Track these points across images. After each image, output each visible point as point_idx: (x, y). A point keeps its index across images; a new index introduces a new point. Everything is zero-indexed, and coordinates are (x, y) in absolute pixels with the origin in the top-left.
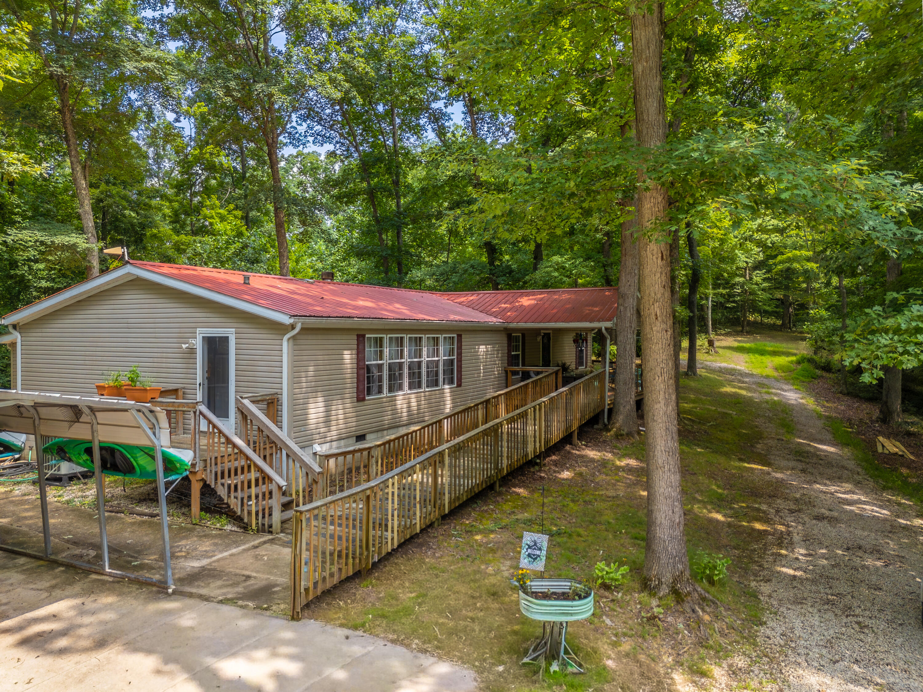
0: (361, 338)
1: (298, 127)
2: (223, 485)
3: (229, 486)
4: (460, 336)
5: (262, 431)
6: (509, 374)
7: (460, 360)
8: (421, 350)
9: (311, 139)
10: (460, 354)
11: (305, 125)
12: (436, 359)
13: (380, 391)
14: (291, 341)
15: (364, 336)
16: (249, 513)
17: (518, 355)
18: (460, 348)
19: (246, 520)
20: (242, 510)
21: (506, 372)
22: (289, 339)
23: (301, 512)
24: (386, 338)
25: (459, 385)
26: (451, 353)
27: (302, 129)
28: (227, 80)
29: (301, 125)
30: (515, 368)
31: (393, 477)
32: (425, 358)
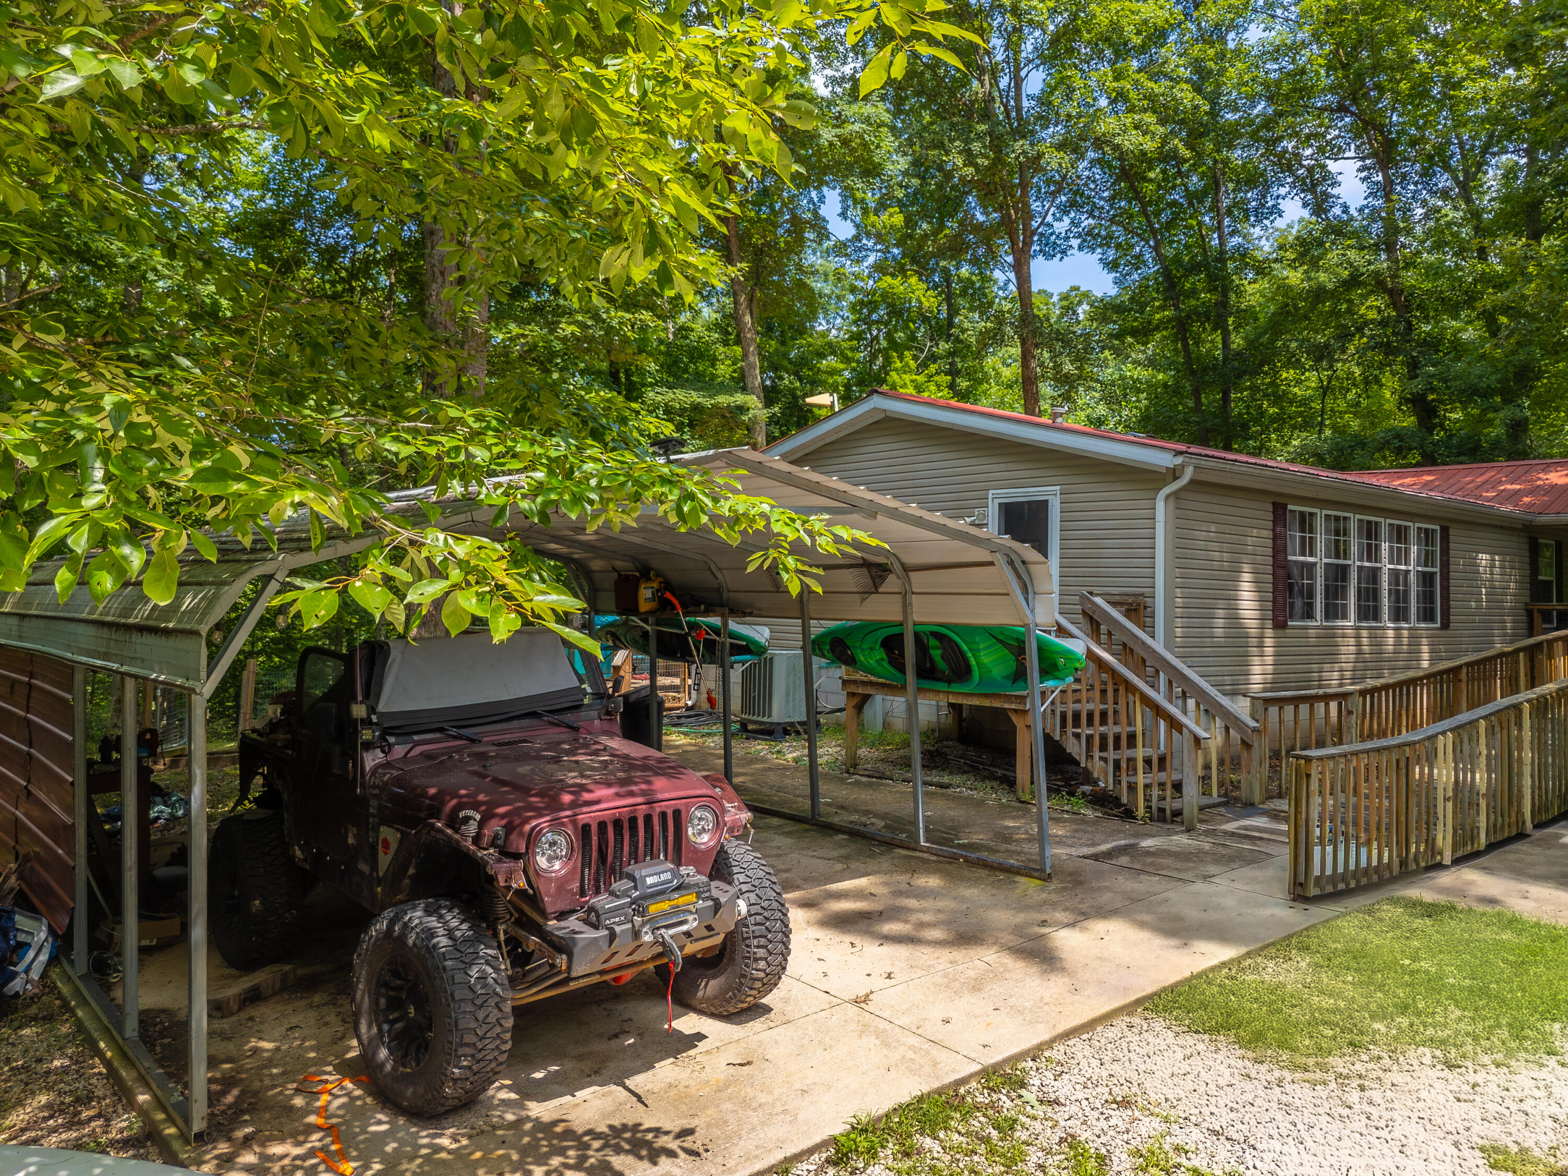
0: (1279, 510)
1: (1056, 224)
2: (1077, 736)
3: (1090, 738)
4: (1445, 531)
5: (1131, 650)
6: (1537, 617)
7: (1445, 578)
8: (1377, 547)
9: (1075, 242)
10: (1445, 565)
11: (1067, 220)
12: (1403, 567)
13: (1309, 614)
14: (1171, 501)
15: (1284, 507)
16: (1132, 788)
17: (1550, 582)
18: (1445, 552)
19: (1124, 800)
20: (1117, 782)
21: (1530, 613)
22: (1168, 497)
23: (1308, 760)
24: (1320, 514)
25: (1445, 625)
26: (1427, 559)
27: (1061, 226)
28: (967, 141)
29: (1060, 220)
30: (1545, 606)
31: (1444, 733)
32: (1387, 566)
